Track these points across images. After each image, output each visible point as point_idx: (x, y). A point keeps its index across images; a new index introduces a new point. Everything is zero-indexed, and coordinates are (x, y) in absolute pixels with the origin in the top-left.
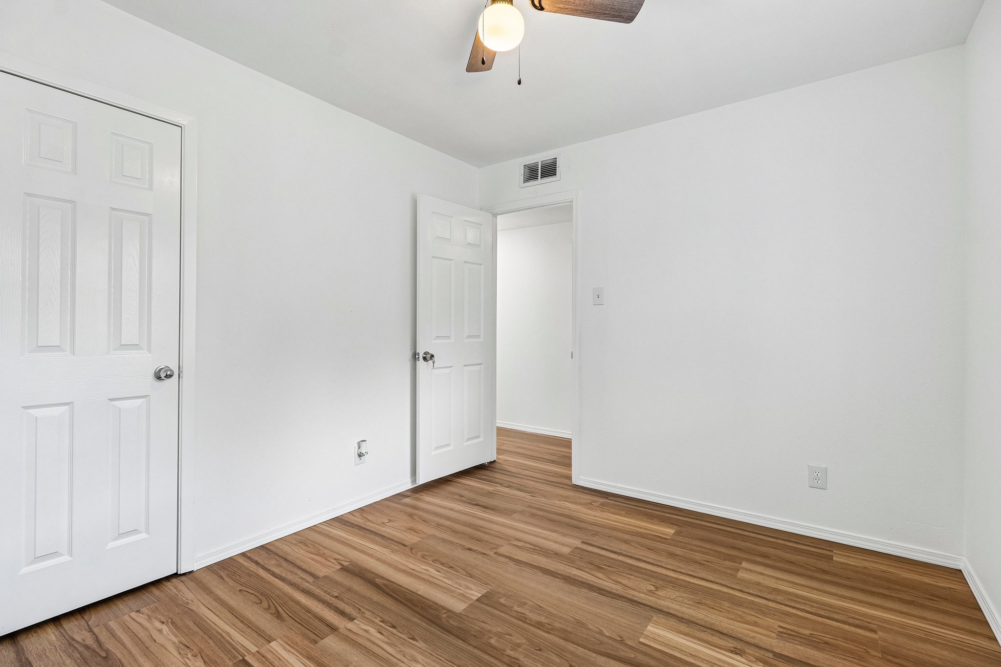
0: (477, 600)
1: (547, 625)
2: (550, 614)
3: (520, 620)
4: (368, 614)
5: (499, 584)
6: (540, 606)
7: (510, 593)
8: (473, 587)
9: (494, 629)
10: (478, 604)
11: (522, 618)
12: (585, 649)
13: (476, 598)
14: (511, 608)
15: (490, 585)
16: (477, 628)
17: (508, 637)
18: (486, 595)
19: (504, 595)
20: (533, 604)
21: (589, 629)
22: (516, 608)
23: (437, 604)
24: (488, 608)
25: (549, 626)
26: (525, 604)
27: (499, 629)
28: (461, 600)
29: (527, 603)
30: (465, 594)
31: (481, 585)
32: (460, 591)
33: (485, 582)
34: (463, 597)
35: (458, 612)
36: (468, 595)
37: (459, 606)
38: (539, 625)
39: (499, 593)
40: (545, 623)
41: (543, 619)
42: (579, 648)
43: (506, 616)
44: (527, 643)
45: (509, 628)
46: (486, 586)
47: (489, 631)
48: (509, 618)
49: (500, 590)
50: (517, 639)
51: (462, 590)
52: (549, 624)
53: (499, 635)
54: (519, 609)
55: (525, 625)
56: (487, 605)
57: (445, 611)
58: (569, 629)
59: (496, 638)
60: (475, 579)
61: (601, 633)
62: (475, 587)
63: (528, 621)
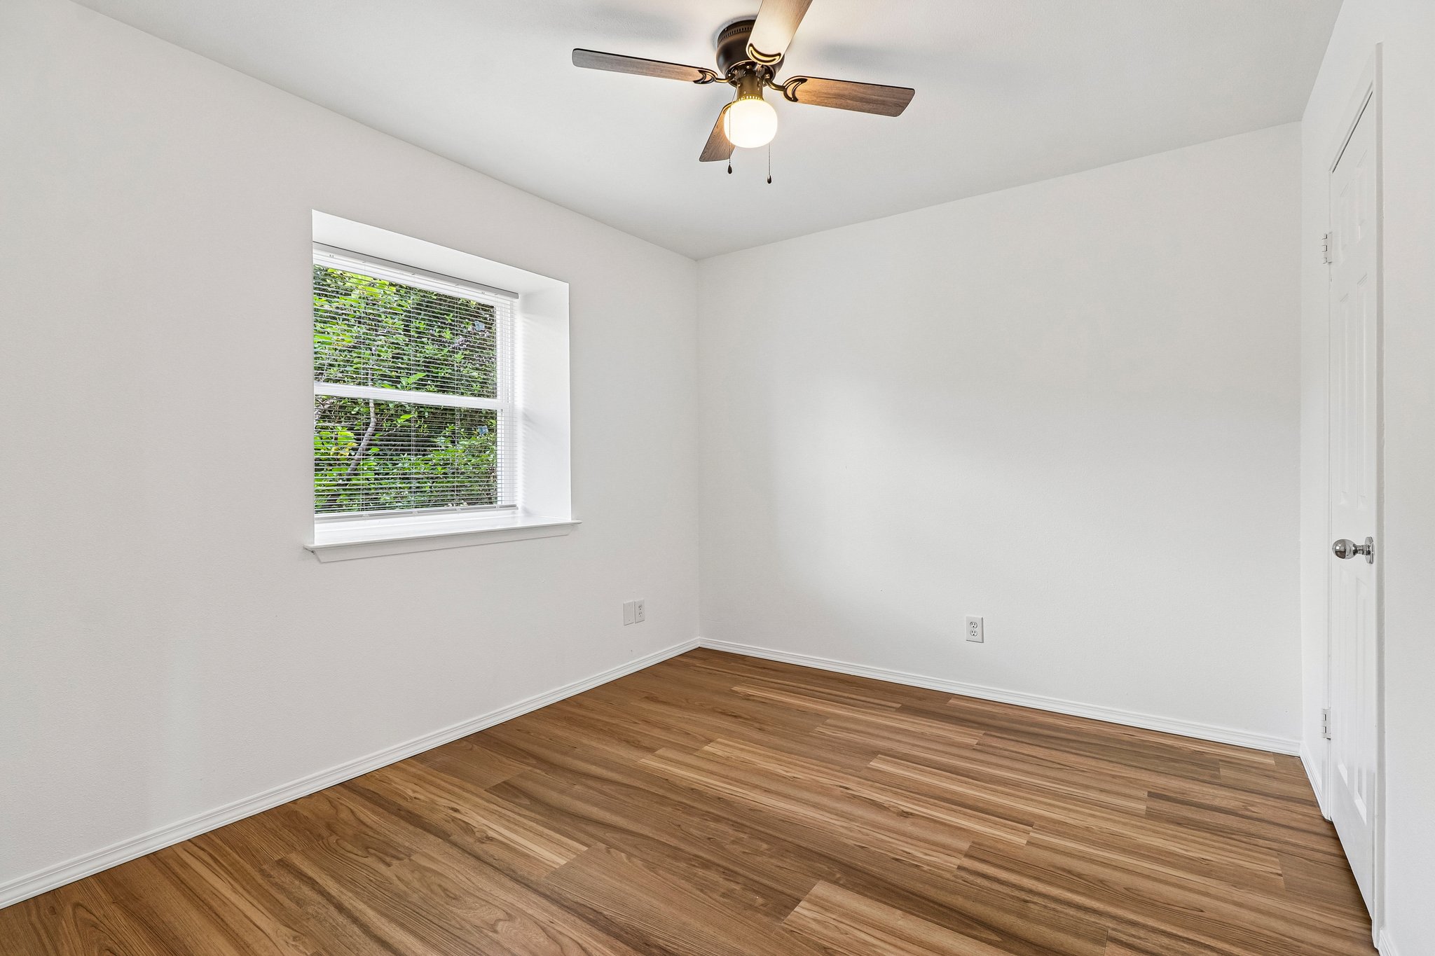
0: (800, 901)
1: (697, 865)
2: (687, 879)
3: (732, 871)
4: (948, 875)
5: (767, 931)
6: (702, 891)
7: (748, 913)
8: (814, 926)
9: (765, 859)
10: (797, 894)
11: (729, 874)
12: (657, 840)
13: (802, 904)
14: (746, 888)
15: (784, 929)
16: (788, 860)
17: (747, 851)
18: (787, 910)
19: (756, 910)
20: (711, 895)
21: (643, 860)
22: (737, 887)
23: (858, 893)
24: (780, 888)
25: (693, 863)
26: (724, 895)
27: (759, 859)
28: (824, 900)
29: (721, 896)
30: (823, 911)
31: (800, 930)
32: (834, 917)
33: (795, 937)
34: (823, 905)
35: (821, 881)
36: (816, 908)
37: (821, 889)
38: (707, 865)
39: (767, 914)
40: (697, 867)
41: (700, 872)
42: (665, 841)
43: (751, 876)
44: (723, 844)
45: (747, 861)
46: (790, 928)
47: (771, 857)
48: (748, 874)
49: (766, 920)
50: (737, 849)
51: (829, 917)
52: (694, 866)
53: (758, 852)
54: (733, 886)
55: (724, 864)
56: (782, 893)
57: (841, 882)
58: (669, 860)
59: (761, 850)
60: (817, 944)
61: (630, 855)
62: (810, 925)
63: (722, 870)
